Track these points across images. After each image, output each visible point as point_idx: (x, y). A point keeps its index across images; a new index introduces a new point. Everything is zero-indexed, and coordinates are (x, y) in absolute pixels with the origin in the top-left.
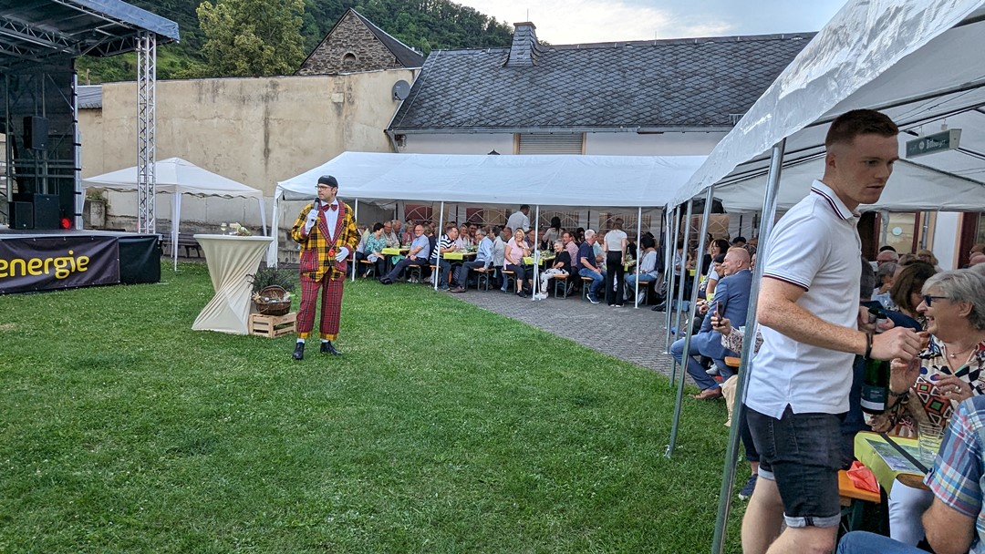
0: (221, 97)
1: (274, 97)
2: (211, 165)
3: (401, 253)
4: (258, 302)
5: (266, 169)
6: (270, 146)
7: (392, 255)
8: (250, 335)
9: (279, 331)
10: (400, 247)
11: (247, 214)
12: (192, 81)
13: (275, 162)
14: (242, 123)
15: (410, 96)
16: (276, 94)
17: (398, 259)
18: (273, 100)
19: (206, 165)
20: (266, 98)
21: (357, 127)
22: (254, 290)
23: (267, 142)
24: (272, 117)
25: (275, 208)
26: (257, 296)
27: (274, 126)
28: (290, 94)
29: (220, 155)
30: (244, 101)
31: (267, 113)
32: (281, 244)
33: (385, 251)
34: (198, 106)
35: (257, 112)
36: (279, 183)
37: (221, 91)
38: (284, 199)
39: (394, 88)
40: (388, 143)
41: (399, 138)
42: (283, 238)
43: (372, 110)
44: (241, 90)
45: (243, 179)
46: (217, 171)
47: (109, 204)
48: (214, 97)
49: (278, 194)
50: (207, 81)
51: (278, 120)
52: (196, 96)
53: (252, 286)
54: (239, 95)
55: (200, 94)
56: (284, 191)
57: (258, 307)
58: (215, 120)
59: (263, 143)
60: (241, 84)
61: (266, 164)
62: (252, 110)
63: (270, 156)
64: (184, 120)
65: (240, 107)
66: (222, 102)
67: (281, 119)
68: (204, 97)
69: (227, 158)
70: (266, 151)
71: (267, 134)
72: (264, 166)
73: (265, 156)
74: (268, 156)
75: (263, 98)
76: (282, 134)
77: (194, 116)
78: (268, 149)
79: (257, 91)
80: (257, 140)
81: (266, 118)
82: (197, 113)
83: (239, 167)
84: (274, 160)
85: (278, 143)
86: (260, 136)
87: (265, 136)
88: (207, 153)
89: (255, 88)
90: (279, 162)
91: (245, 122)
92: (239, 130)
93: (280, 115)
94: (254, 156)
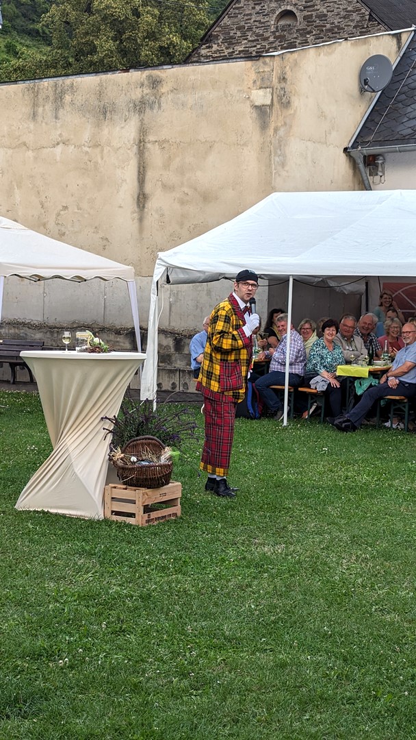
0: (68, 108)
1: (154, 102)
2: (51, 225)
3: (371, 373)
4: (120, 463)
5: (141, 229)
6: (148, 188)
7: (355, 378)
8: (106, 521)
9: (154, 515)
10: (370, 363)
11: (107, 312)
12: (21, 86)
13: (156, 216)
14: (103, 150)
15: (393, 82)
16: (158, 97)
17: (366, 385)
18: (152, 108)
19: (44, 225)
20: (141, 107)
21: (295, 147)
22: (114, 444)
23: (141, 180)
24: (151, 138)
25: (154, 298)
26: (119, 454)
27: (155, 156)
28: (181, 96)
29: (65, 208)
30: (105, 113)
31: (143, 131)
32: (163, 358)
33: (343, 370)
34: (32, 126)
35: (124, 132)
36: (161, 254)
37: (68, 98)
38: (168, 281)
39: (363, 70)
40: (350, 172)
41: (372, 162)
42: (167, 347)
43: (322, 115)
44: (100, 94)
45: (103, 248)
46: (61, 236)
48: (57, 110)
49: (159, 272)
50: (46, 83)
51: (161, 143)
52: (27, 110)
53: (110, 437)
54: (96, 103)
55: (35, 105)
56: (169, 268)
57: (120, 473)
58: (59, 149)
59: (136, 184)
60: (101, 85)
61: (141, 220)
62: (118, 129)
63: (146, 205)
64: (10, 152)
65: (98, 125)
66: (69, 117)
67: (165, 141)
68: (40, 110)
69: (77, 213)
70: (141, 197)
71: (142, 168)
72: (136, 225)
73: (138, 206)
74: (144, 207)
75: (135, 106)
76: (166, 166)
77: (25, 144)
78: (144, 194)
79: (125, 95)
80: (126, 180)
81: (140, 140)
82: (29, 139)
83: (96, 228)
84: (153, 213)
85: (160, 183)
86: (130, 173)
87: (139, 172)
88: (46, 204)
89: (122, 90)
90: (162, 215)
91: (106, 149)
92: (97, 163)
93: (164, 134)
94: (120, 207)
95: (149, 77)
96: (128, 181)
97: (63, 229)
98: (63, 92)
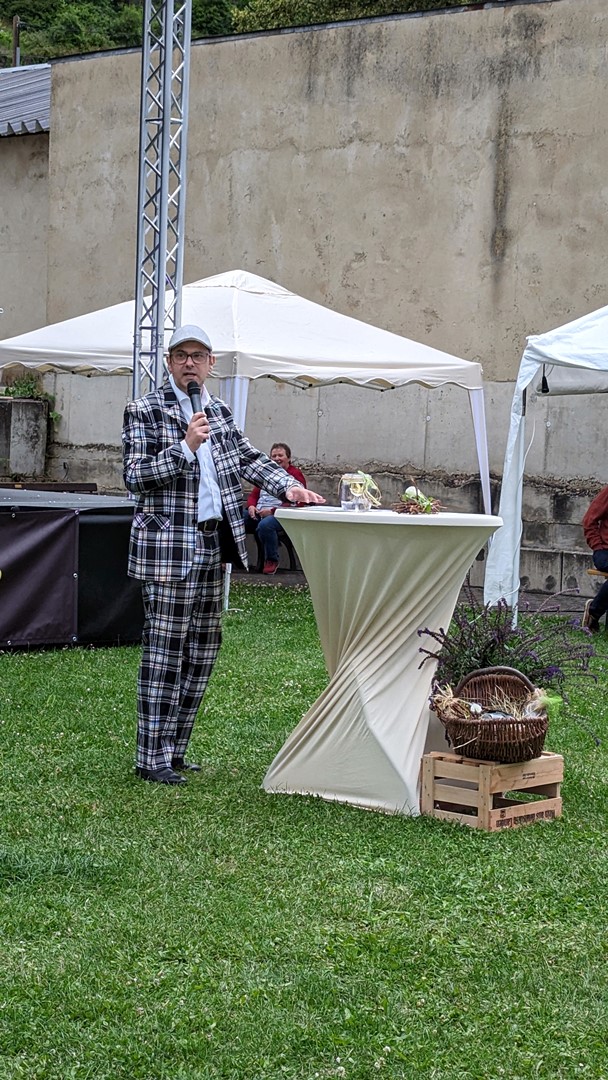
0: (370, 76)
1: (526, 63)
2: (335, 287)
4: (450, 715)
5: (496, 296)
6: (512, 219)
8: (423, 818)
9: (511, 812)
11: (431, 447)
12: (288, 38)
13: (525, 271)
14: (430, 153)
16: (535, 53)
18: (522, 74)
19: (322, 287)
20: (503, 71)
22: (440, 680)
23: (500, 206)
24: (520, 128)
25: (516, 419)
26: (448, 697)
27: (527, 159)
28: (578, 50)
29: (361, 256)
30: (436, 85)
31: (505, 116)
32: (533, 530)
34: (305, 110)
35: (471, 117)
36: (532, 340)
37: (370, 58)
38: (544, 388)
42: (540, 511)
44: (429, 50)
45: (425, 327)
46: (351, 308)
47: (58, 410)
48: (350, 79)
49: (527, 374)
50: (332, 32)
51: (539, 138)
52: (297, 80)
53: (434, 667)
54: (422, 66)
55: (312, 71)
56: (547, 363)
57: (451, 734)
58: (352, 150)
59: (490, 212)
60: (430, 33)
61: (497, 278)
62: (459, 112)
63: (508, 251)
64: (265, 156)
65: (424, 106)
66: (373, 93)
67: (545, 133)
68: (321, 80)
69: (382, 265)
70: (499, 235)
71: (501, 182)
72: (488, 284)
73: (493, 252)
74: (503, 254)
75: (492, 70)
76: (546, 180)
77: (292, 142)
78: (504, 231)
79: (475, 49)
80: (472, 205)
81: (500, 132)
82: (299, 132)
83: (415, 292)
84: (521, 266)
85: (534, 211)
86: (480, 192)
87: (496, 190)
88: (325, 252)
89: (470, 42)
90: (537, 269)
91: (438, 150)
92: (421, 174)
93: (545, 120)
94: (461, 254)
95: (519, 17)
96: (475, 208)
97: (355, 295)
98: (362, 48)
